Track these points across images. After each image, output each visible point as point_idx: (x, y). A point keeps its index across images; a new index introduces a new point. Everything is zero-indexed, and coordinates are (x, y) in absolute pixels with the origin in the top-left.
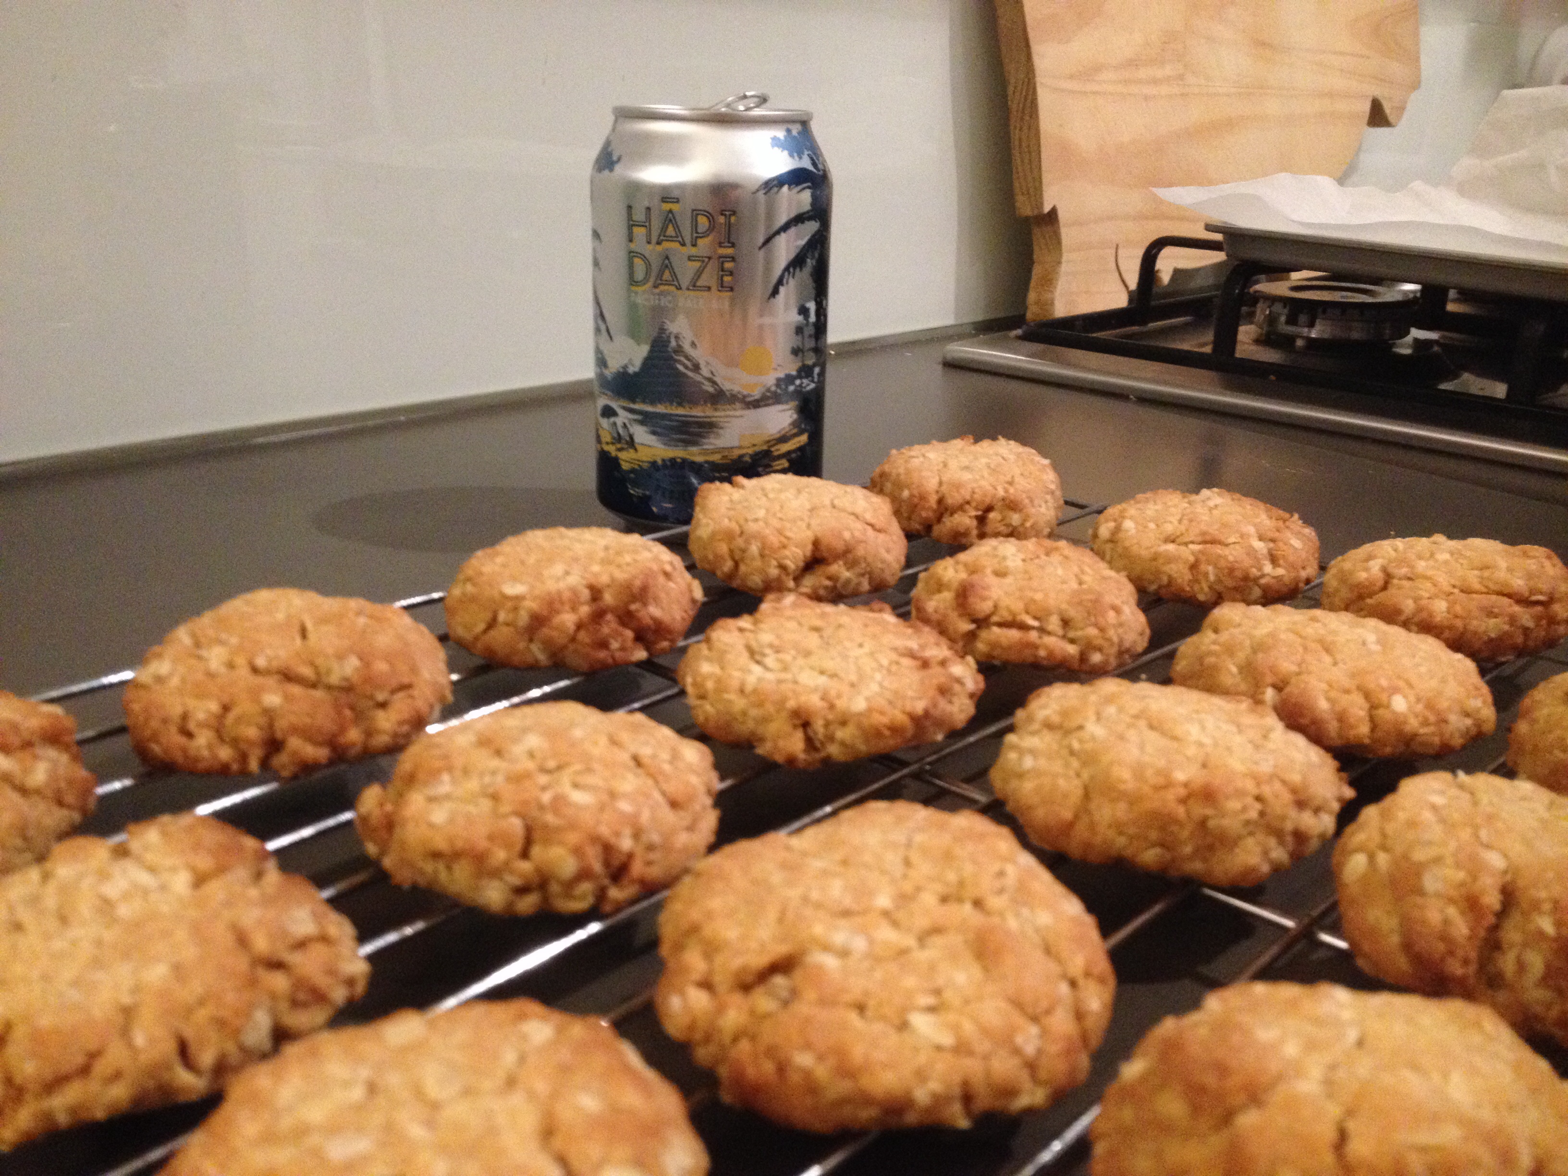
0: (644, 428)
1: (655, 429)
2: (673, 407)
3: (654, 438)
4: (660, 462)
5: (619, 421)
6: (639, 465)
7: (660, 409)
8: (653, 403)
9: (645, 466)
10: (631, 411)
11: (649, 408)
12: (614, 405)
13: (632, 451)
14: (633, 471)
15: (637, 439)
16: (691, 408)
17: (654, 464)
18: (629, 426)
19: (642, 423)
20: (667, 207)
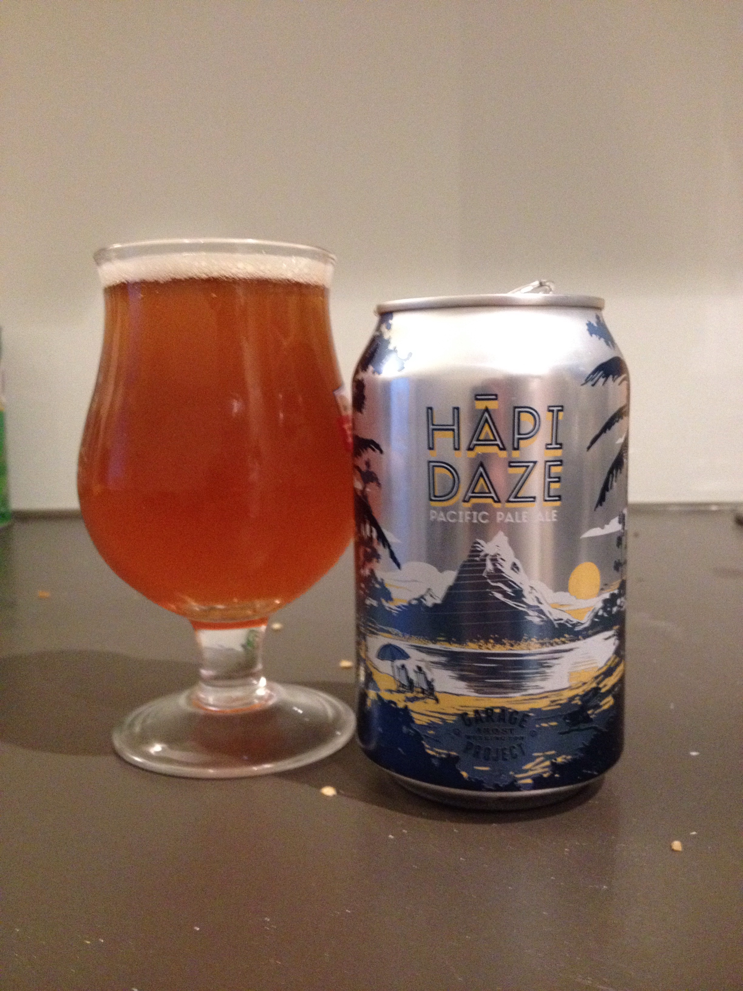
0: (450, 673)
1: (464, 673)
2: (490, 646)
3: (462, 684)
4: (471, 714)
5: (411, 665)
6: (443, 720)
7: (471, 648)
8: (460, 641)
9: (451, 719)
10: (430, 652)
11: (455, 648)
12: (402, 644)
13: (431, 702)
14: (432, 726)
15: (438, 687)
16: (512, 646)
17: (463, 716)
18: (425, 669)
19: (445, 666)
20: (481, 405)
